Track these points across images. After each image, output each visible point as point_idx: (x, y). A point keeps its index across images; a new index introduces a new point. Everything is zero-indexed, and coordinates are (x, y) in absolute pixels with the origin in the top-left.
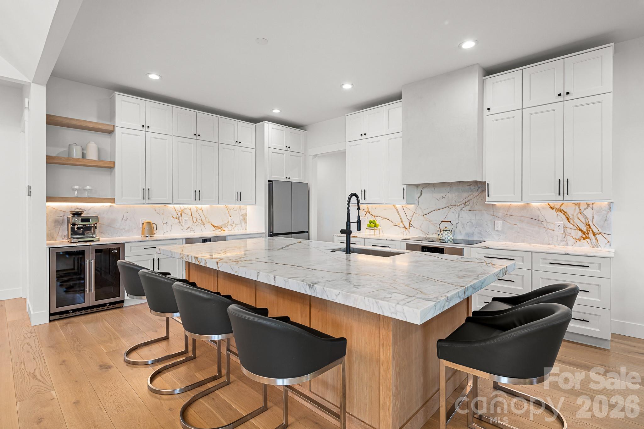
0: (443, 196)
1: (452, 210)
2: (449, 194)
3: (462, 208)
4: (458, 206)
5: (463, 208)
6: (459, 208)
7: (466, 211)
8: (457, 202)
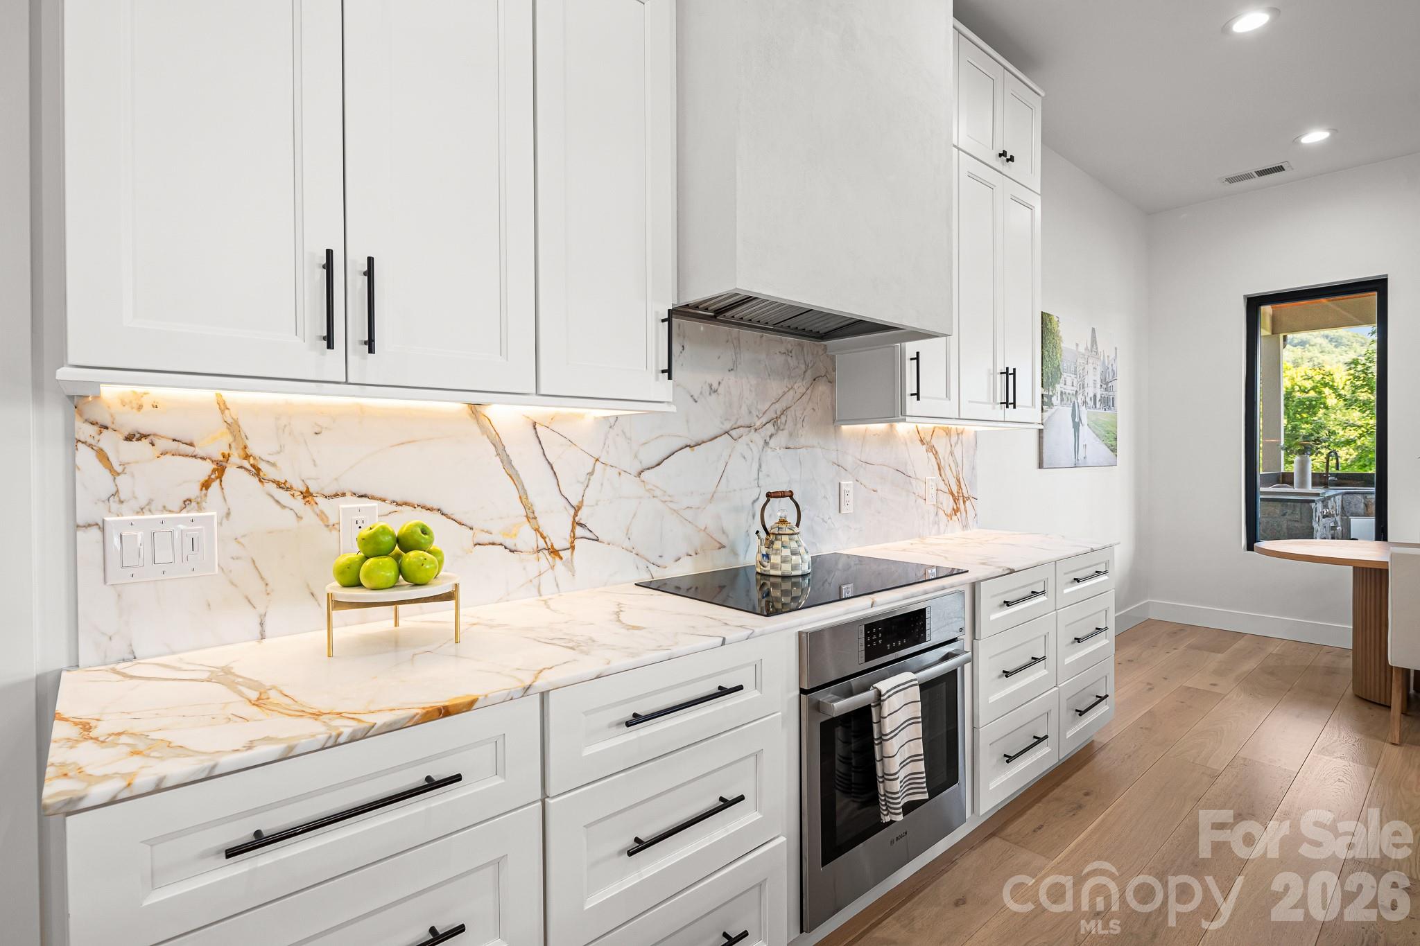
0: (711, 386)
1: (741, 446)
2: (730, 379)
3: (768, 439)
4: (756, 430)
5: (771, 437)
6: (758, 438)
7: (778, 448)
8: (754, 413)
